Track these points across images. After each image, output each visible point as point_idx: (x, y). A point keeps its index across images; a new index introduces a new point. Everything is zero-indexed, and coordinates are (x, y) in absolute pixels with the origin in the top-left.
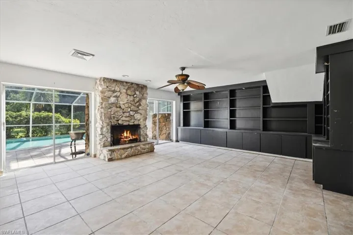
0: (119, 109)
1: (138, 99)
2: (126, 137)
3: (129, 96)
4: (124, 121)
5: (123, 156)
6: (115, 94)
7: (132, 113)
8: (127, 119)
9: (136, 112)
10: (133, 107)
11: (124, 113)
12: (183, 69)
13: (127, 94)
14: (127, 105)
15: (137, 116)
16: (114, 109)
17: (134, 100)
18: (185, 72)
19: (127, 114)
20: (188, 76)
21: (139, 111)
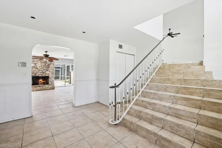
0: (36, 69)
1: (48, 64)
2: (41, 82)
3: (42, 63)
4: (39, 74)
5: (35, 90)
6: (34, 63)
7: (44, 71)
8: (41, 74)
9: (47, 70)
10: (44, 68)
11: (39, 71)
12: (46, 52)
13: (41, 62)
14: (41, 67)
15: (47, 72)
16: (34, 69)
17: (45, 65)
18: (47, 54)
19: (41, 71)
20: (49, 55)
21: (49, 70)
